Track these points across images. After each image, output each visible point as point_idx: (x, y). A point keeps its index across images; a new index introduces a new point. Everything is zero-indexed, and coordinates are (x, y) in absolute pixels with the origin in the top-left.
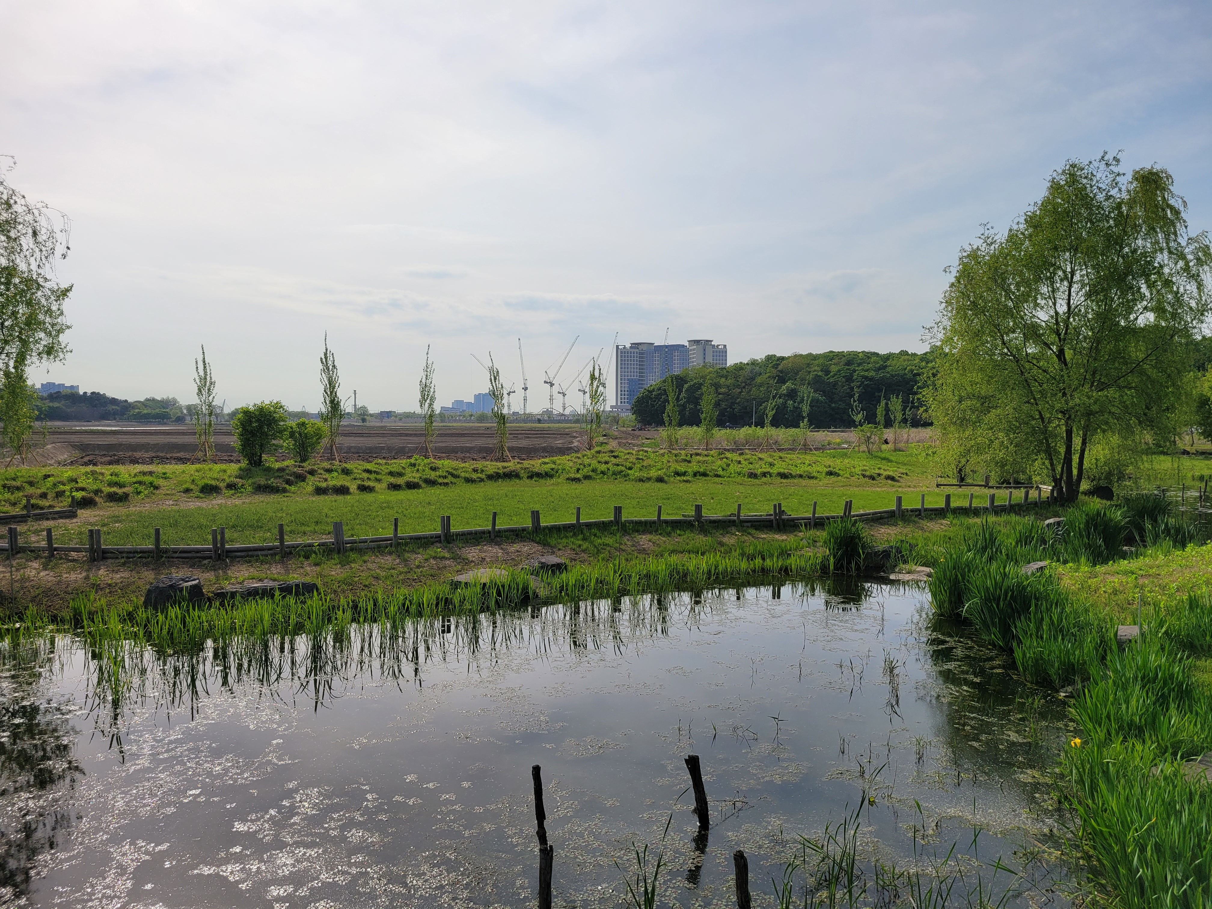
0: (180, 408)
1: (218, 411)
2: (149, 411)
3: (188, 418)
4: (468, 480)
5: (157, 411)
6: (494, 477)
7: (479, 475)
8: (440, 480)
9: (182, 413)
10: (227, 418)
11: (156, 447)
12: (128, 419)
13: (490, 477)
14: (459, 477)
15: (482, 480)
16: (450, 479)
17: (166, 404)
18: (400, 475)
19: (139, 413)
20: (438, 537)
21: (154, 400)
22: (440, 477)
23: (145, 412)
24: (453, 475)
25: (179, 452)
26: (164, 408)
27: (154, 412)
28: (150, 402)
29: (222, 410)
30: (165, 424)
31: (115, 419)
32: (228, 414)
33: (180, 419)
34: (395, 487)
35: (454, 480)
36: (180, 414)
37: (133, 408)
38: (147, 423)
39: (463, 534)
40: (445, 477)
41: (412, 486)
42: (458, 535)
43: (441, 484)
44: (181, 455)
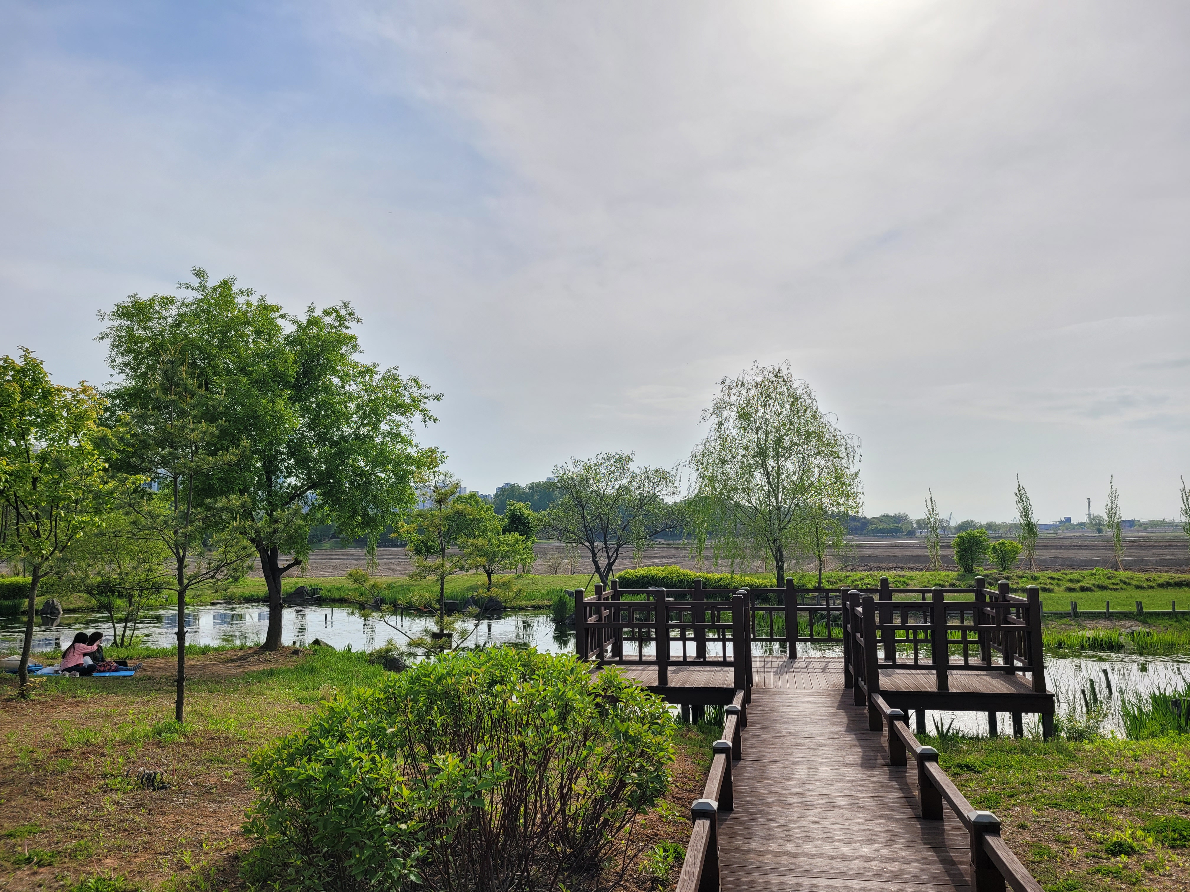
0: (911, 523)
1: (945, 525)
2: (885, 526)
3: (918, 532)
4: (1138, 587)
5: (891, 526)
6: (1167, 585)
7: (1150, 584)
8: (1111, 587)
9: (912, 527)
10: (953, 531)
11: (897, 559)
12: (867, 534)
13: (1161, 586)
14: (1129, 584)
15: (1151, 587)
16: (1122, 585)
17: (899, 519)
18: (1078, 581)
19: (877, 528)
20: (1070, 613)
21: (888, 516)
22: (1113, 584)
23: (881, 527)
24: (1125, 583)
25: (914, 563)
26: (897, 523)
27: (888, 527)
28: (885, 518)
29: (949, 523)
30: (898, 537)
31: (856, 534)
32: (955, 528)
33: (911, 533)
34: (1070, 590)
35: (1125, 586)
36: (910, 529)
37: (871, 524)
38: (882, 537)
39: (1086, 613)
40: (1117, 584)
41: (1083, 589)
42: (1083, 613)
43: (1111, 589)
44: (916, 565)
